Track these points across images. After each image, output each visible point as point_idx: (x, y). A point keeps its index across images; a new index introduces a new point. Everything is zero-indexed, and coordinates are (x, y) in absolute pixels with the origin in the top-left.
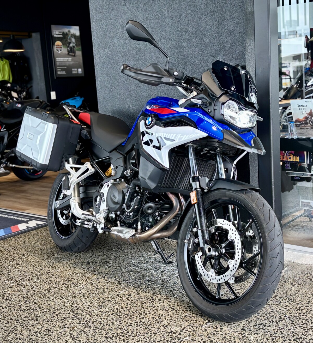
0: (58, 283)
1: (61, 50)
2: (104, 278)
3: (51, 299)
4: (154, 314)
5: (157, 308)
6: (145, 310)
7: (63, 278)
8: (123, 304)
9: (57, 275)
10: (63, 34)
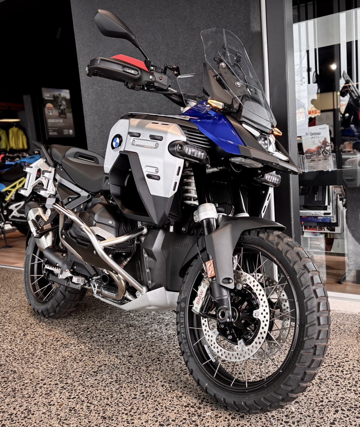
0: (45, 343)
1: (52, 112)
2: (99, 335)
3: (35, 366)
4: (164, 381)
5: (166, 372)
6: (151, 376)
7: (51, 338)
8: (123, 368)
9: (44, 334)
10: (54, 96)
